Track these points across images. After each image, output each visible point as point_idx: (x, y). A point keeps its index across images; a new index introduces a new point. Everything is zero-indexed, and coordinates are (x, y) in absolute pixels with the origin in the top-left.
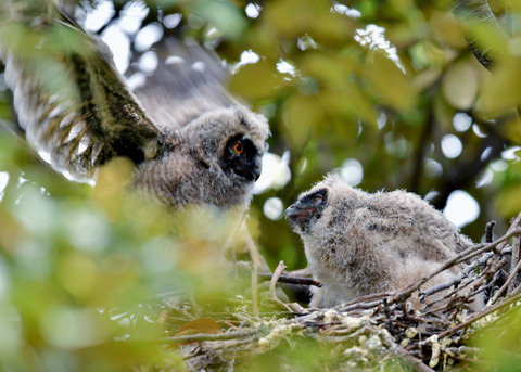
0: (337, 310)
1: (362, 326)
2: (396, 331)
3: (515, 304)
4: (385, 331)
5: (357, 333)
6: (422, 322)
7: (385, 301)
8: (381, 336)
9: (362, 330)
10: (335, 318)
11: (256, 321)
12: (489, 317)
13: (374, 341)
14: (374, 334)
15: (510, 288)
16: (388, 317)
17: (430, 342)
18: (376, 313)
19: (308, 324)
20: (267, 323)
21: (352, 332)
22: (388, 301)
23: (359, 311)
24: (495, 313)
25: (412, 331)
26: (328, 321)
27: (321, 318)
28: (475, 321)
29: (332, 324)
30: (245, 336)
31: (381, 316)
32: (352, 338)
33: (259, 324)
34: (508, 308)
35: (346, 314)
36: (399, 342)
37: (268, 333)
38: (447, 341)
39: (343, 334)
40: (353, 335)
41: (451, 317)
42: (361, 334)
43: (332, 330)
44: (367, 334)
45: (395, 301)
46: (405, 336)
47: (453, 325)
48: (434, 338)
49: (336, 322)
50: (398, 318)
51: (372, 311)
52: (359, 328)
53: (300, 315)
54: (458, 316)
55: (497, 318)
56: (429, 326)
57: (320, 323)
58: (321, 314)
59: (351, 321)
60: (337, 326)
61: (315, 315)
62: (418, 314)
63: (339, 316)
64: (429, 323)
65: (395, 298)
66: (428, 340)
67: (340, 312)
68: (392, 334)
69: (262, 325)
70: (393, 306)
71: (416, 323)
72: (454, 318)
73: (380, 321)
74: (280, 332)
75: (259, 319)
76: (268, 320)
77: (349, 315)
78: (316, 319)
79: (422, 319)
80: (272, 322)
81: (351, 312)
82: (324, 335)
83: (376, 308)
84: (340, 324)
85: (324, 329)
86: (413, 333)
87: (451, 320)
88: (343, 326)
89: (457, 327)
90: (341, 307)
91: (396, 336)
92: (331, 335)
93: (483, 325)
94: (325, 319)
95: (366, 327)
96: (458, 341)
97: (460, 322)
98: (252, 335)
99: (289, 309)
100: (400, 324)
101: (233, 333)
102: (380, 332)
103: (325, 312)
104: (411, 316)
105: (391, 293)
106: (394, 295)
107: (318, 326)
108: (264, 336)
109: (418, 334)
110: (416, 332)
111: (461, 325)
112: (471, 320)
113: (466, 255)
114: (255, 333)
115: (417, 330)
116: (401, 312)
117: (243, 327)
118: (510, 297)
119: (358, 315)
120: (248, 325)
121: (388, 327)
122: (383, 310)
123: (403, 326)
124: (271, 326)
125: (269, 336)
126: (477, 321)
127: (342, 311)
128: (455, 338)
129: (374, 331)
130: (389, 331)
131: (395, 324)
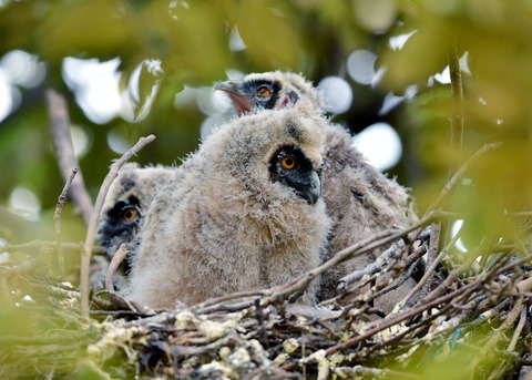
0: (193, 311)
1: (225, 335)
2: (271, 344)
3: (430, 313)
4: (255, 343)
5: (218, 343)
6: (306, 332)
7: (257, 302)
8: (250, 350)
9: (226, 340)
10: (190, 323)
11: (85, 322)
12: (395, 329)
13: (241, 357)
14: (240, 346)
15: (425, 289)
16: (260, 324)
17: (315, 359)
18: (246, 317)
19: (154, 329)
20: (97, 325)
21: (212, 342)
22: (262, 303)
23: (222, 314)
24: (403, 324)
25: (291, 344)
26: (180, 326)
27: (172, 321)
28: (376, 332)
29: (186, 331)
30: (69, 342)
31: (252, 322)
32: (211, 350)
33: (88, 326)
34: (421, 317)
35: (204, 317)
36: (272, 358)
37: (100, 339)
38: (338, 358)
39: (199, 345)
40: (212, 346)
41: (343, 326)
42: (223, 346)
43: (185, 338)
44: (232, 346)
45: (270, 303)
46: (282, 350)
47: (346, 338)
48: (319, 355)
49: (191, 327)
50: (276, 325)
51: (240, 315)
52: (222, 337)
53: (144, 316)
54: (353, 325)
55: (407, 329)
56: (315, 338)
57: (170, 328)
58: (171, 316)
59: (212, 328)
60: (192, 333)
61: (163, 317)
62: (301, 322)
63: (195, 320)
64: (315, 334)
65: (271, 298)
66: (312, 356)
67: (197, 315)
68: (265, 347)
69: (92, 327)
70: (268, 310)
71: (298, 332)
72: (349, 328)
73: (250, 328)
74: (116, 339)
75: (88, 319)
76: (101, 321)
77: (209, 319)
78: (164, 323)
79: (307, 328)
80: (105, 323)
81: (212, 315)
82: (175, 344)
83: (245, 311)
84: (196, 330)
85: (174, 336)
86: (293, 346)
87: (344, 331)
88: (200, 333)
89: (353, 340)
90: (198, 308)
91: (270, 349)
92: (184, 345)
93: (386, 339)
94: (176, 323)
95: (230, 336)
96: (353, 359)
97: (356, 334)
98: (78, 340)
99: (131, 307)
100: (277, 333)
101: (53, 337)
102: (248, 344)
103: (177, 313)
104: (291, 323)
105: (267, 291)
106: (269, 295)
107: (167, 332)
108: (94, 343)
109: (300, 348)
110: (297, 345)
111: (358, 338)
112: (371, 331)
113: (366, 244)
114: (82, 338)
115: (299, 343)
116: (279, 317)
117: (68, 328)
118: (424, 303)
119: (221, 320)
120: (73, 326)
121: (260, 337)
122: (254, 314)
123: (281, 335)
124: (104, 330)
125: (102, 344)
126: (379, 334)
127: (200, 314)
128: (348, 354)
129: (241, 342)
130: (261, 343)
131: (270, 333)
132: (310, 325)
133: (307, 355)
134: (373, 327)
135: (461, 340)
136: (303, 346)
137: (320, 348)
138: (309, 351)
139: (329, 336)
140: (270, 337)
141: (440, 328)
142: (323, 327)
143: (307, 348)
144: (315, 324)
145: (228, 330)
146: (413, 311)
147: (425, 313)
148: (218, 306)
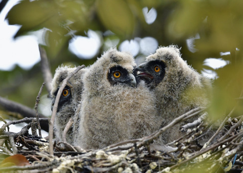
0: (104, 150)
1: (120, 161)
2: (144, 165)
3: (221, 147)
4: (135, 165)
5: (117, 165)
6: (160, 159)
7: (135, 145)
8: (133, 168)
9: (120, 164)
10: (103, 156)
11: (51, 157)
12: (204, 155)
13: (128, 169)
14: (127, 166)
15: (219, 135)
16: (137, 155)
18: (130, 153)
19: (85, 160)
20: (58, 159)
21: (114, 165)
22: (138, 145)
23: (119, 151)
24: (208, 153)
25: (154, 165)
26: (98, 158)
27: (94, 156)
28: (194, 158)
29: (101, 160)
30: (44, 167)
31: (134, 154)
32: (114, 169)
33: (53, 160)
34: (218, 149)
35: (110, 153)
36: (144, 172)
37: (59, 165)
39: (108, 167)
40: (114, 167)
41: (179, 155)
42: (119, 167)
43: (100, 164)
44: (124, 167)
45: (142, 145)
46: (149, 168)
47: (180, 161)
48: (167, 169)
49: (103, 158)
50: (145, 156)
51: (127, 151)
52: (119, 163)
53: (81, 154)
54: (184, 155)
55: (210, 155)
56: (165, 161)
57: (93, 159)
58: (94, 153)
59: (114, 158)
60: (104, 161)
61: (90, 154)
62: (158, 154)
63: (105, 155)
64: (165, 159)
65: (142, 143)
66: (163, 170)
67: (106, 152)
68: (140, 166)
69: (55, 160)
70: (141, 149)
71: (156, 159)
72: (181, 156)
73: (132, 158)
74: (66, 165)
75: (53, 156)
76: (59, 157)
77: (112, 154)
78: (90, 156)
79: (161, 156)
80: (62, 158)
81: (114, 152)
82: (96, 167)
83: (130, 149)
84: (106, 160)
85: (95, 163)
86: (154, 166)
87: (179, 157)
88: (108, 161)
89: (183, 162)
90: (107, 149)
91: (142, 168)
92: (100, 167)
93: (200, 161)
94: (96, 156)
95: (123, 162)
96: (184, 171)
97: (185, 159)
98: (48, 166)
99: (74, 149)
100: (146, 160)
101: (36, 165)
102: (131, 165)
103: (96, 152)
104: (153, 154)
105: (140, 139)
106: (142, 141)
107: (92, 161)
108: (56, 168)
109: (158, 166)
110: (156, 165)
111: (186, 160)
112: (192, 157)
113: (189, 115)
114: (50, 165)
115: (157, 164)
116: (147, 152)
117: (43, 161)
118: (218, 142)
119: (118, 154)
120: (46, 160)
121: (137, 162)
122: (134, 151)
123: (148, 161)
124: (60, 161)
125: (60, 168)
126: (197, 158)
127: (108, 151)
128: (182, 169)
129: (128, 164)
130: (138, 165)
131: (142, 160)
132: (162, 155)
133: (161, 170)
134: (193, 155)
135: (238, 160)
136: (159, 166)
137: (167, 166)
138: (162, 168)
139: (172, 160)
140: (143, 162)
141: (227, 155)
142: (169, 156)
143: (161, 166)
144: (165, 154)
145: (121, 159)
146: (213, 146)
147: (219, 147)
148: (117, 147)
